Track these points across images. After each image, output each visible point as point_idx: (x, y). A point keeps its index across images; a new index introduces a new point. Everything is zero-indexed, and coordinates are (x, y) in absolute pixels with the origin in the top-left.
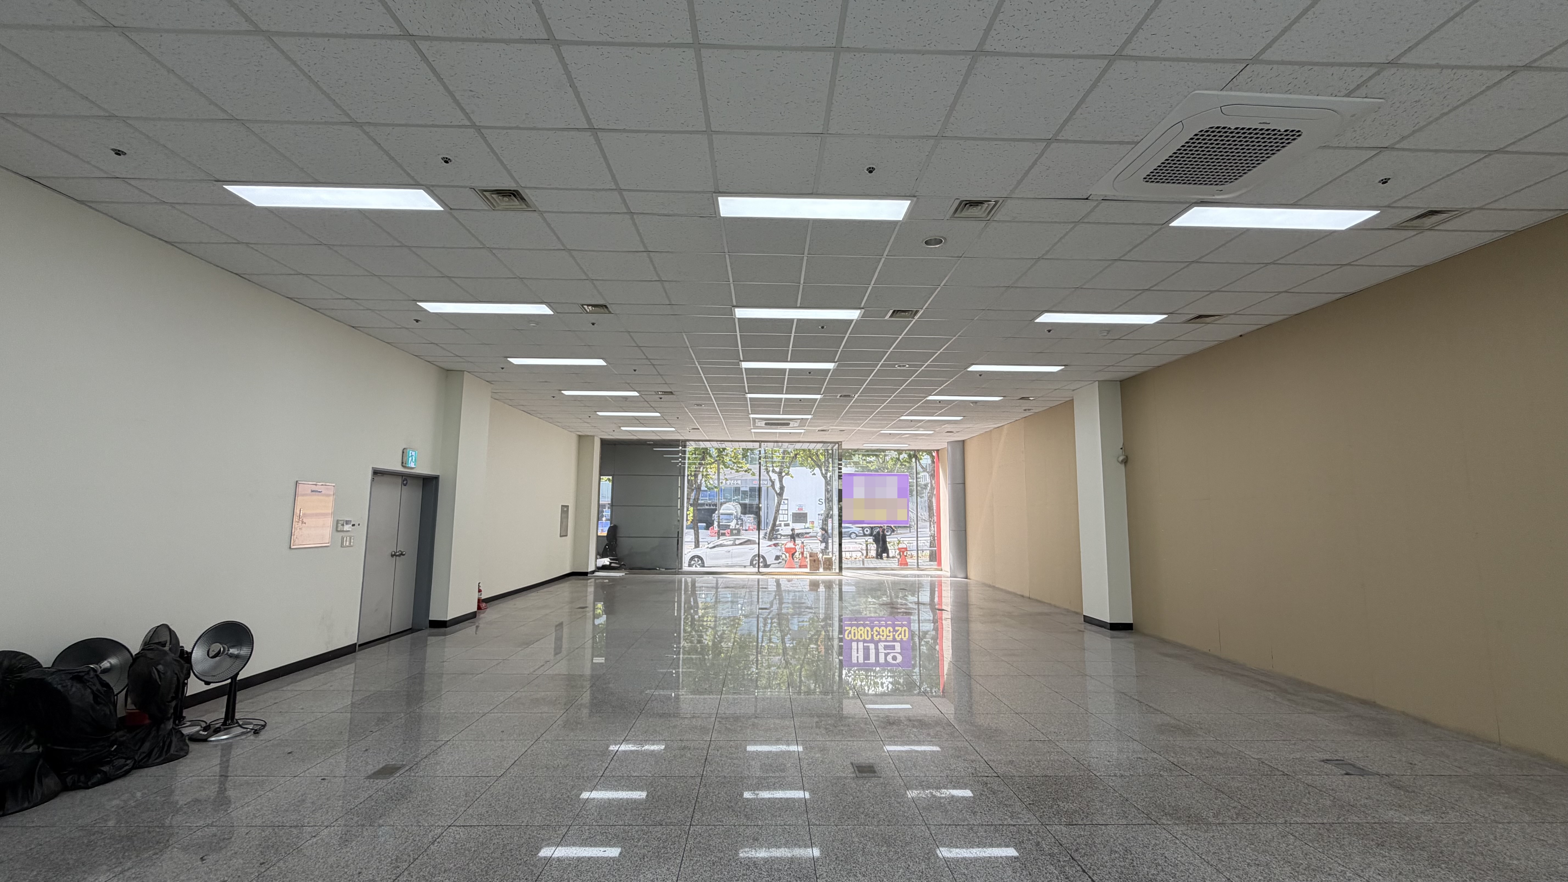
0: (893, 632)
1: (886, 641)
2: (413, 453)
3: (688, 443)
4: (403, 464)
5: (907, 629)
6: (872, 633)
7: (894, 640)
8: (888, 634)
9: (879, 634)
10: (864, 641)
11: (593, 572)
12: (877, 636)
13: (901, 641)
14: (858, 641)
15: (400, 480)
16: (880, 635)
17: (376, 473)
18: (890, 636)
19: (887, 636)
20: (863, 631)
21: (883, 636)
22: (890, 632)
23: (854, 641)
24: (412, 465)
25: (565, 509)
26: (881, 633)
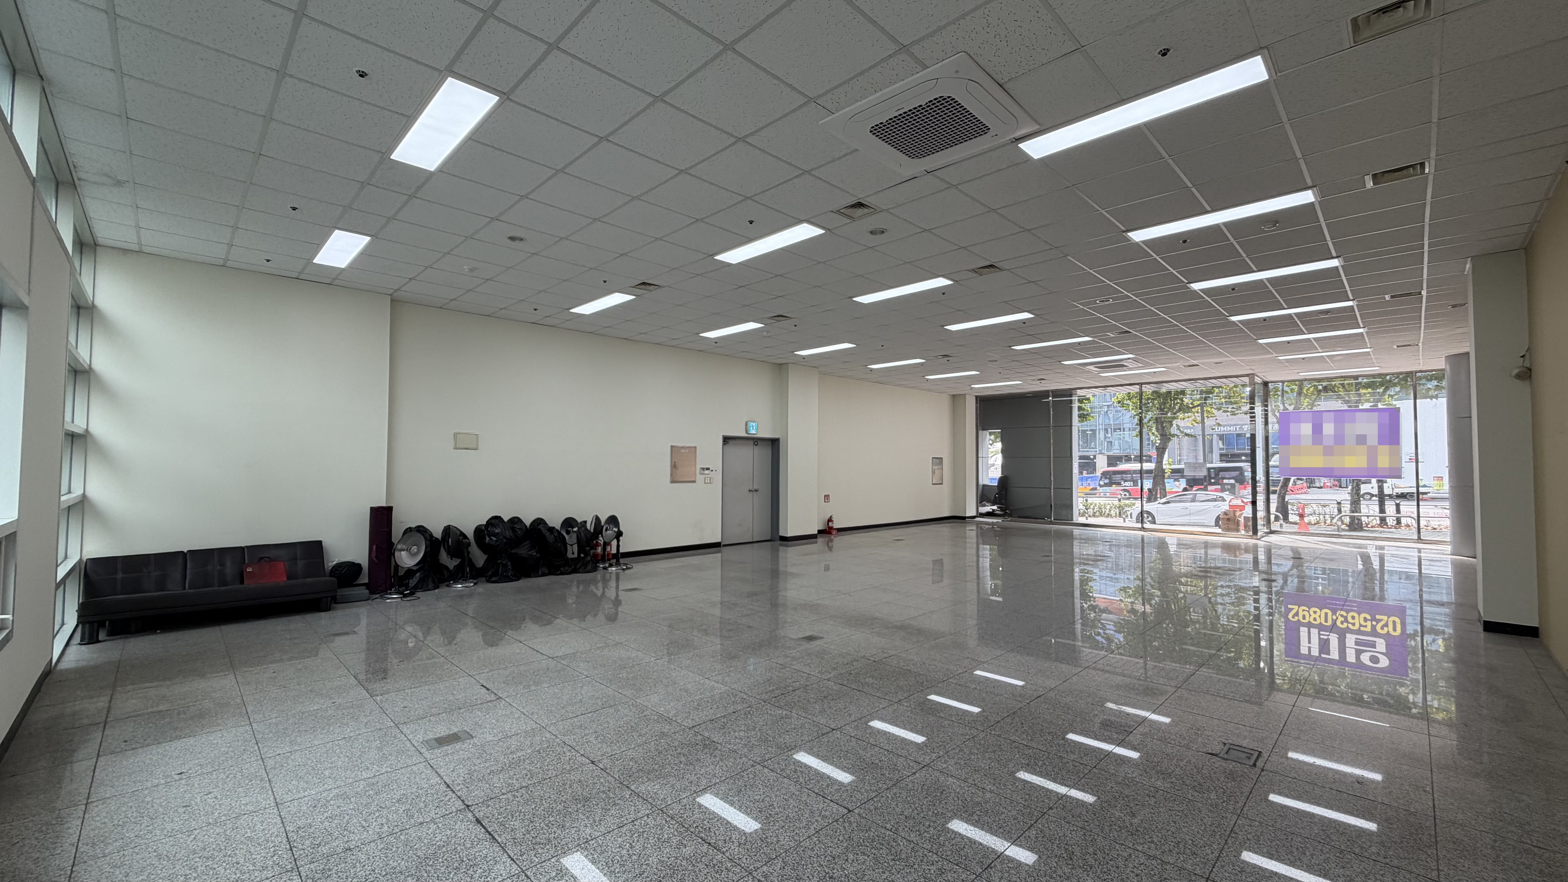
0: (1371, 621)
1: (1359, 632)
2: (754, 424)
3: (1074, 392)
4: (747, 432)
5: (1398, 620)
6: (1334, 617)
7: (1374, 633)
8: (1363, 623)
9: (1346, 620)
10: (1321, 627)
11: (974, 517)
12: (1342, 623)
13: (1387, 637)
14: (1309, 625)
15: (752, 443)
16: (1348, 622)
17: (726, 440)
18: (1366, 626)
19: (1361, 625)
20: (1318, 614)
21: (1354, 624)
22: (1365, 620)
23: (1304, 625)
24: (754, 432)
25: (938, 461)
26: (1350, 620)
